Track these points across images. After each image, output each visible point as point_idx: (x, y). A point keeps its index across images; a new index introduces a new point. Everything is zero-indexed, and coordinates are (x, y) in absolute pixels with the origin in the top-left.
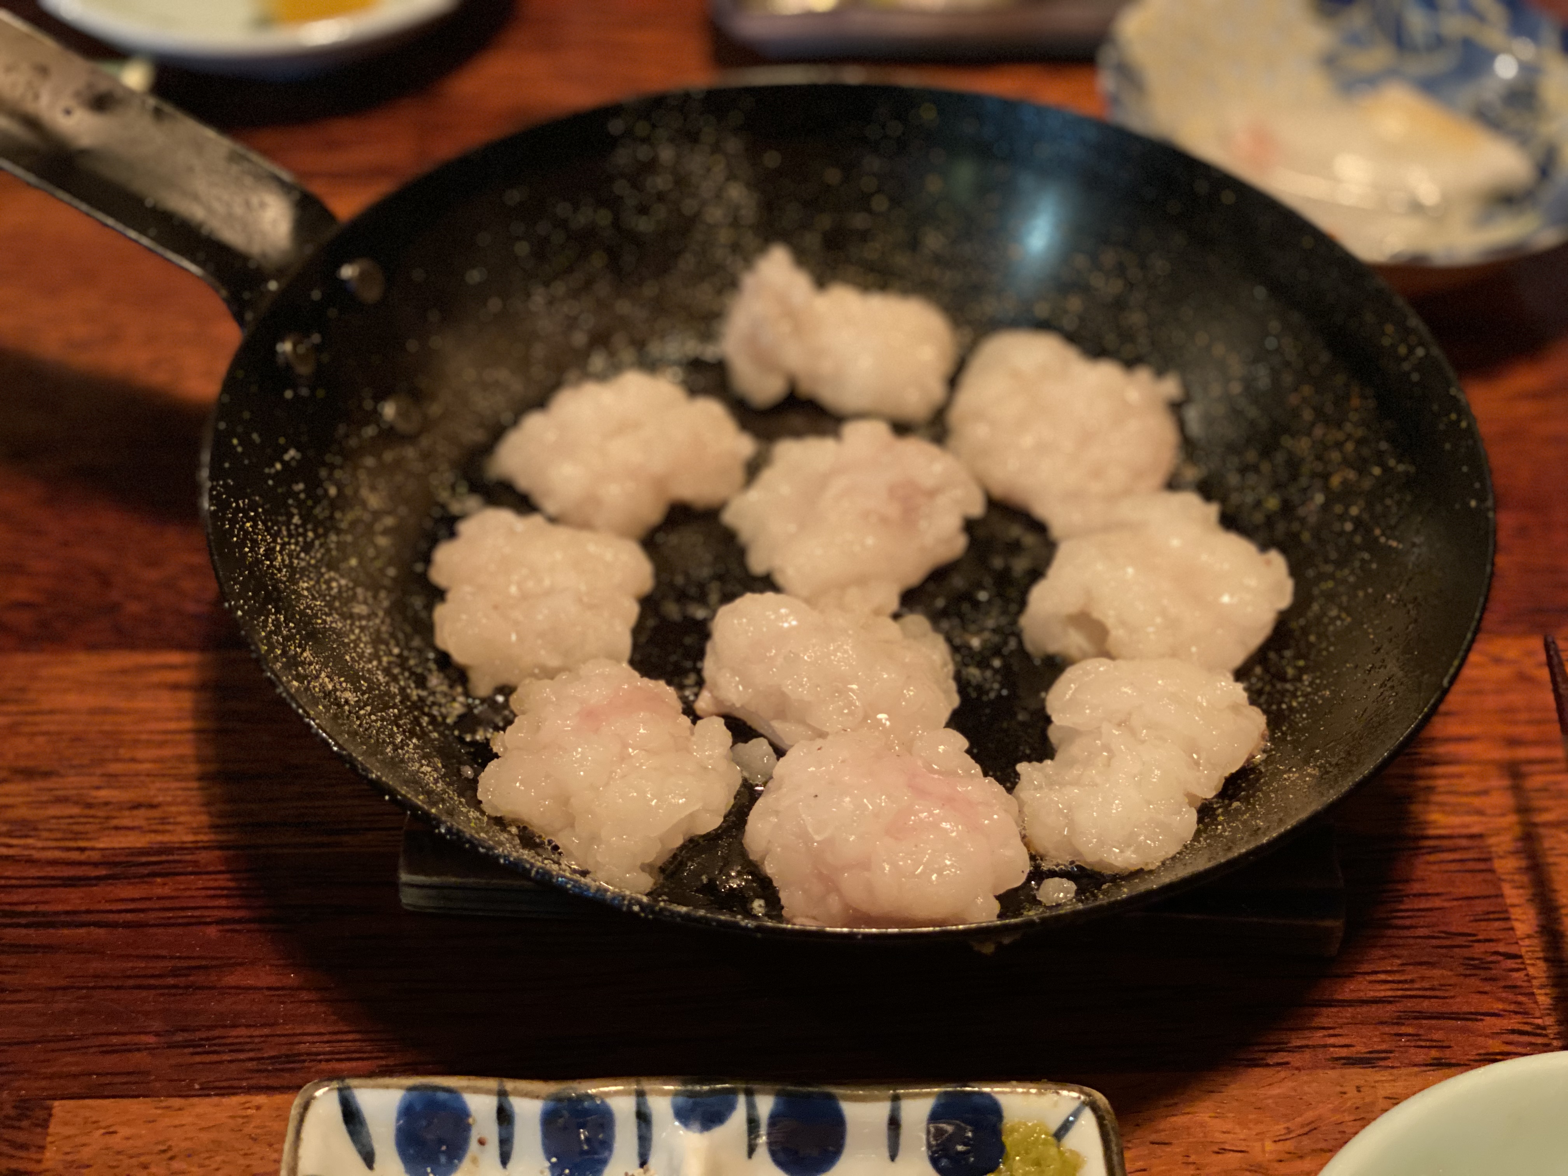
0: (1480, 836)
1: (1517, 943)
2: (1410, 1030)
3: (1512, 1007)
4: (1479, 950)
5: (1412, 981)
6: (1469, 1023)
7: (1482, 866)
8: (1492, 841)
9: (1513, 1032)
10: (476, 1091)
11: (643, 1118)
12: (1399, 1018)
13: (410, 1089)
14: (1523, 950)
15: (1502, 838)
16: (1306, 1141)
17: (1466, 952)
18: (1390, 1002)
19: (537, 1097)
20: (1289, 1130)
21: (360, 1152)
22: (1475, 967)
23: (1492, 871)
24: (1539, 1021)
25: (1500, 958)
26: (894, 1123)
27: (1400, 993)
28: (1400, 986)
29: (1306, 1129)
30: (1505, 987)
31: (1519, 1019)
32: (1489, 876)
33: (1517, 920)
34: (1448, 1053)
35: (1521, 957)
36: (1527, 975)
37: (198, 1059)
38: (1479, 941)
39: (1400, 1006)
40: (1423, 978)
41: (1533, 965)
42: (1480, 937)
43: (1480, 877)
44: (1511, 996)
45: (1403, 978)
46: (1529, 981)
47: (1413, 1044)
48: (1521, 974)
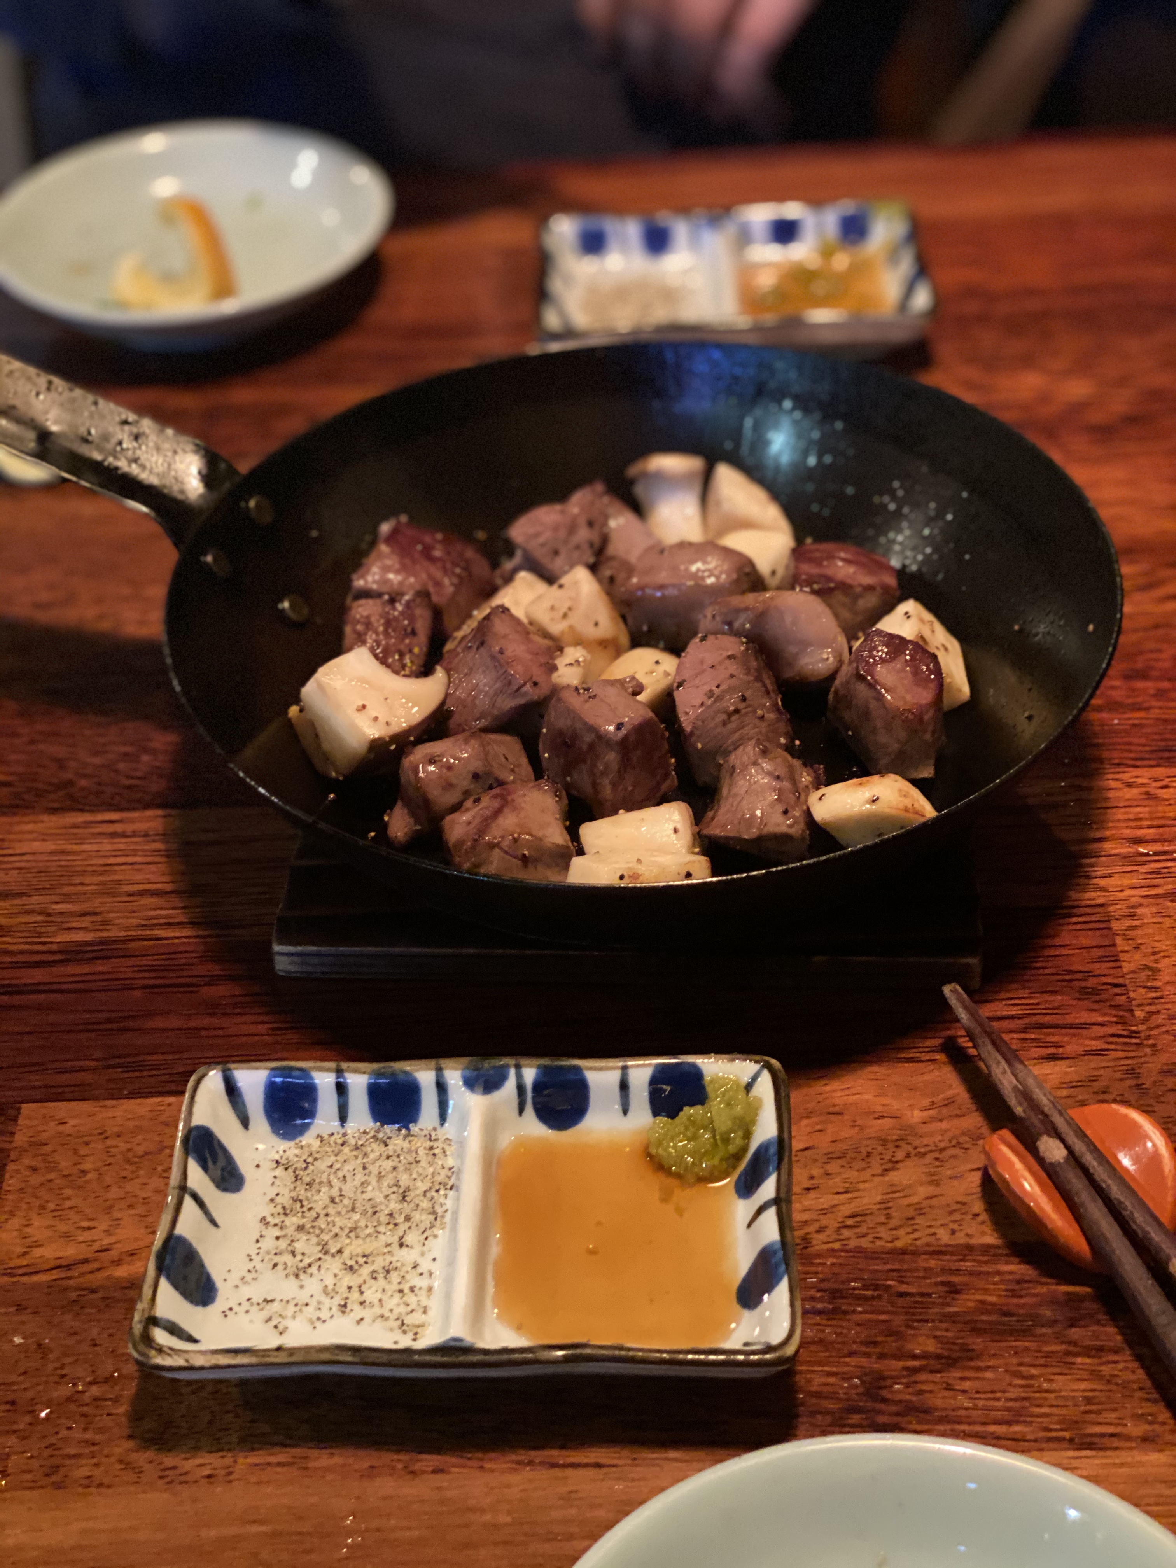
0: (1101, 905)
1: (1123, 977)
2: (1033, 1036)
3: (1115, 1019)
4: (1092, 982)
5: (1038, 1004)
6: (1080, 1031)
7: (1102, 926)
8: (1111, 909)
9: (1113, 1035)
10: (320, 1069)
11: (441, 1087)
12: (1026, 1028)
13: (273, 1069)
14: (1127, 982)
15: (1118, 907)
16: (945, 1111)
17: (1083, 984)
18: (1019, 1018)
19: (364, 1073)
20: (933, 1103)
21: (239, 1116)
22: (1088, 993)
23: (1109, 929)
24: (1134, 1028)
25: (1109, 987)
26: (624, 1086)
27: (1027, 1012)
28: (1029, 1007)
29: (946, 1102)
30: (1111, 1006)
31: (1120, 1027)
32: (1105, 932)
33: (1124, 961)
34: (1061, 1050)
35: (1125, 986)
36: (1128, 998)
38: (1094, 976)
39: (1027, 1021)
40: (1046, 1002)
41: (1134, 991)
42: (1096, 973)
43: (1098, 933)
44: (1114, 1012)
45: (1032, 1001)
46: (1130, 1002)
47: (1034, 1045)
48: (1124, 998)
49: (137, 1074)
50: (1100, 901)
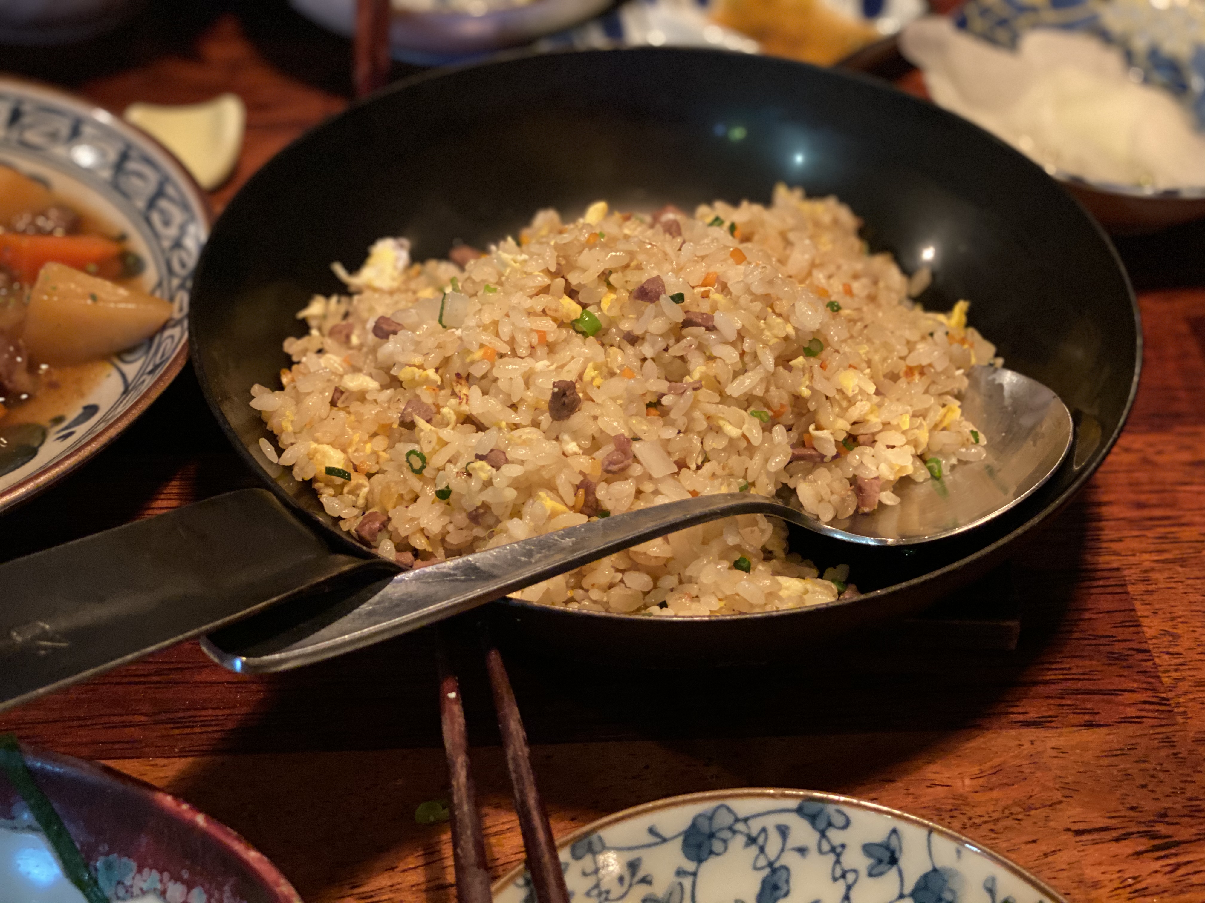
0: (1118, 569)
1: (1146, 642)
2: (1069, 702)
3: (1144, 686)
4: (1118, 647)
5: (1070, 669)
6: (1112, 697)
7: (1119, 590)
8: (1126, 572)
9: (1145, 702)
12: (1062, 694)
14: (1151, 647)
15: (1133, 571)
16: (994, 779)
17: (1109, 649)
18: (1054, 683)
20: (982, 771)
22: (1117, 659)
23: (1127, 593)
24: (1164, 695)
25: (1134, 652)
27: (1061, 677)
28: (1061, 672)
29: (994, 770)
30: (1138, 672)
31: (1150, 693)
32: (1123, 597)
33: (1145, 626)
34: (1097, 717)
35: (1149, 651)
36: (1154, 664)
37: (177, 731)
38: (1119, 641)
39: (1062, 686)
40: (1077, 666)
41: (1158, 657)
42: (1119, 638)
43: (1117, 597)
44: (1143, 678)
45: (1062, 666)
46: (1156, 668)
47: (1071, 711)
48: (1150, 663)
49: (189, 730)
50: (1115, 565)
